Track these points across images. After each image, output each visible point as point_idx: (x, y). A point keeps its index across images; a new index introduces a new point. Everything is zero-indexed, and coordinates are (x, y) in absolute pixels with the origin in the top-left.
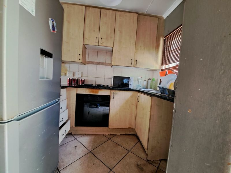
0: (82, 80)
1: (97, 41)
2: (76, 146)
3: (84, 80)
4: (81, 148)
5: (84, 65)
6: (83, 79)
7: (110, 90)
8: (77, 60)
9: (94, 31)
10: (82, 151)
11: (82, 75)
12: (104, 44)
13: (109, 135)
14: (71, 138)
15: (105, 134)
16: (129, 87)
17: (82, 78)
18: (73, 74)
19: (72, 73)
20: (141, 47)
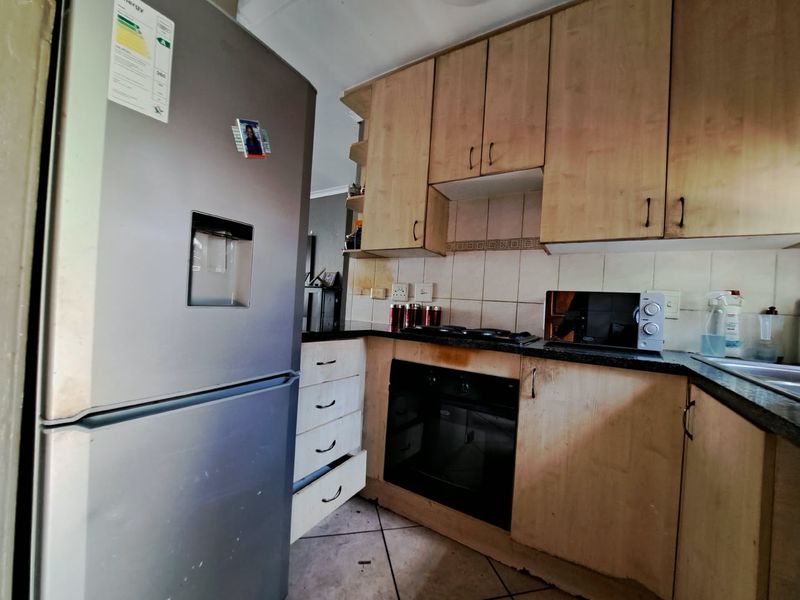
0: (432, 311)
1: (476, 161)
2: (369, 563)
3: (439, 312)
4: (379, 580)
5: (443, 258)
6: (436, 309)
7: (517, 356)
8: (408, 243)
9: (465, 127)
10: (374, 595)
11: (434, 294)
12: (505, 164)
13: (514, 569)
14: (367, 521)
15: (496, 555)
16: (641, 346)
17: (433, 305)
18: (406, 293)
19: (405, 288)
20: (708, 121)
